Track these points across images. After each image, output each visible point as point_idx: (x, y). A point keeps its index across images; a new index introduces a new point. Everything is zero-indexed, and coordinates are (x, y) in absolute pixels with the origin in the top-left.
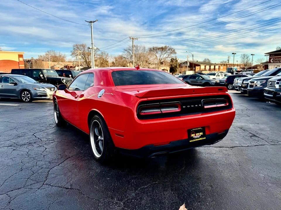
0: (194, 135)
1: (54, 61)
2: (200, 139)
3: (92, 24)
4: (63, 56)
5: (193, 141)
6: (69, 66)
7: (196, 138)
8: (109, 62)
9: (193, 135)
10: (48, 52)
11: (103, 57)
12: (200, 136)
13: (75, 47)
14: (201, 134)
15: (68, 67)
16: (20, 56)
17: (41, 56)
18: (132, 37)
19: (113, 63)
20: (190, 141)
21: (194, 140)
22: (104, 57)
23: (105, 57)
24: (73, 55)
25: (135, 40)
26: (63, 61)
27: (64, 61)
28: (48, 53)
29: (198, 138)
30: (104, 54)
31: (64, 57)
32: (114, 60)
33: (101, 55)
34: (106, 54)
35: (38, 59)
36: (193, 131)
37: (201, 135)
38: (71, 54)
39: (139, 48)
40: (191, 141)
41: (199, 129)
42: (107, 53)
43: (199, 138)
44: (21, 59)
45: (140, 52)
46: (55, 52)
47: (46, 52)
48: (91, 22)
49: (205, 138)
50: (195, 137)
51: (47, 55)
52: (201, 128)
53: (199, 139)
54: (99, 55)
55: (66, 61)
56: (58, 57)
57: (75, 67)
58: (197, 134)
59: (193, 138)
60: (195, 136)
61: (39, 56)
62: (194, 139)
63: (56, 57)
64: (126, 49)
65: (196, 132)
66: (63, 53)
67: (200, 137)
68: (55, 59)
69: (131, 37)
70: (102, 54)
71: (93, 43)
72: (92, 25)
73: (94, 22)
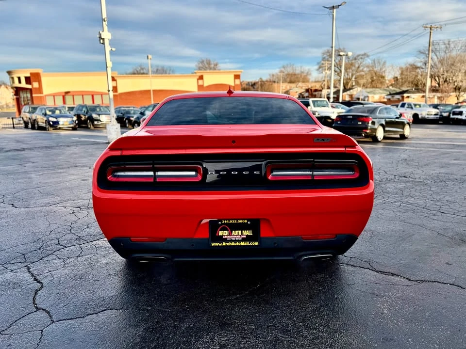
0: (227, 233)
1: (291, 82)
2: (242, 243)
3: (335, 10)
4: (306, 72)
5: (221, 244)
6: (313, 89)
7: (231, 241)
8: (386, 78)
9: (221, 233)
10: (284, 67)
11: (375, 69)
12: (245, 236)
13: (325, 56)
14: (247, 233)
15: (311, 90)
16: (237, 77)
17: (273, 75)
18: (429, 26)
19: (396, 79)
20: (213, 244)
21: (224, 244)
22: (377, 69)
23: (379, 69)
24: (321, 69)
25: (435, 29)
26: (305, 80)
27: (308, 81)
28: (283, 69)
29: (235, 241)
30: (379, 62)
31: (308, 74)
32: (398, 75)
33: (371, 65)
34: (382, 63)
35: (268, 80)
36: (222, 224)
37: (247, 236)
38: (317, 67)
39: (452, 46)
40: (217, 244)
41: (241, 221)
42: (383, 61)
43: (239, 241)
44: (238, 82)
45: (454, 53)
46: (294, 66)
47: (280, 68)
48: (333, 7)
49: (257, 243)
50: (228, 237)
51: (281, 72)
52: (246, 221)
53: (238, 244)
54: (368, 67)
55: (310, 81)
56: (298, 74)
57: (321, 91)
58: (234, 233)
59: (221, 239)
60: (229, 235)
61: (270, 75)
62: (226, 240)
63: (295, 75)
64: (423, 51)
65: (233, 227)
66: (306, 68)
67: (244, 240)
68: (292, 79)
69: (427, 26)
70: (373, 64)
71: (334, 46)
72: (335, 14)
73: (339, 6)
